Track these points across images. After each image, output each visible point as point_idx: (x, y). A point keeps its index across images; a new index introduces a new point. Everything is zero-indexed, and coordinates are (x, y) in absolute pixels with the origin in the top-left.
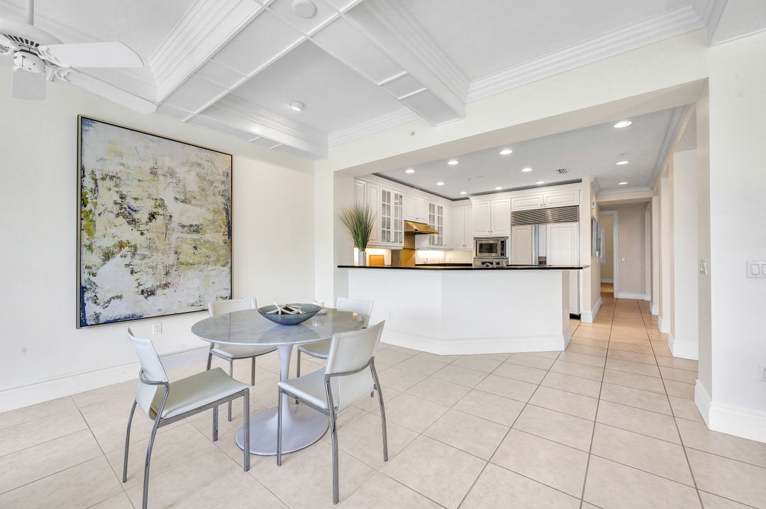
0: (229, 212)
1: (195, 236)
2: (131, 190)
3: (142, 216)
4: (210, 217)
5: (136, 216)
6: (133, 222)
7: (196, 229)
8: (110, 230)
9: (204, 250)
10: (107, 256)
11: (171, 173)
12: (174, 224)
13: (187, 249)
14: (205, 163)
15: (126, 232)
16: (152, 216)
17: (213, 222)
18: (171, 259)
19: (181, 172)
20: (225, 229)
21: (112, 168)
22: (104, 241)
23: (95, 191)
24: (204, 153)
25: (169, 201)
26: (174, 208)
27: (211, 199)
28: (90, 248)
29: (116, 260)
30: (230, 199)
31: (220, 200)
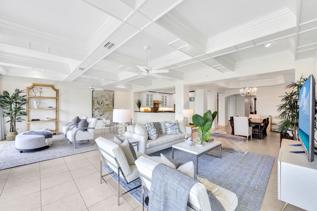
0: (113, 102)
1: (108, 106)
2: (99, 99)
3: (100, 103)
4: (110, 103)
5: (99, 103)
6: (99, 104)
7: (108, 105)
8: (97, 106)
9: (109, 108)
10: (96, 110)
11: (104, 96)
12: (105, 104)
13: (107, 108)
14: (109, 93)
15: (98, 106)
16: (102, 103)
17: (111, 104)
18: (104, 110)
19: (106, 96)
20: (113, 105)
21: (96, 96)
22: (96, 108)
23: (94, 100)
24: (109, 92)
25: (104, 101)
26: (105, 102)
27: (110, 99)
28: (94, 108)
29: (97, 110)
30: (113, 99)
31: (112, 99)
